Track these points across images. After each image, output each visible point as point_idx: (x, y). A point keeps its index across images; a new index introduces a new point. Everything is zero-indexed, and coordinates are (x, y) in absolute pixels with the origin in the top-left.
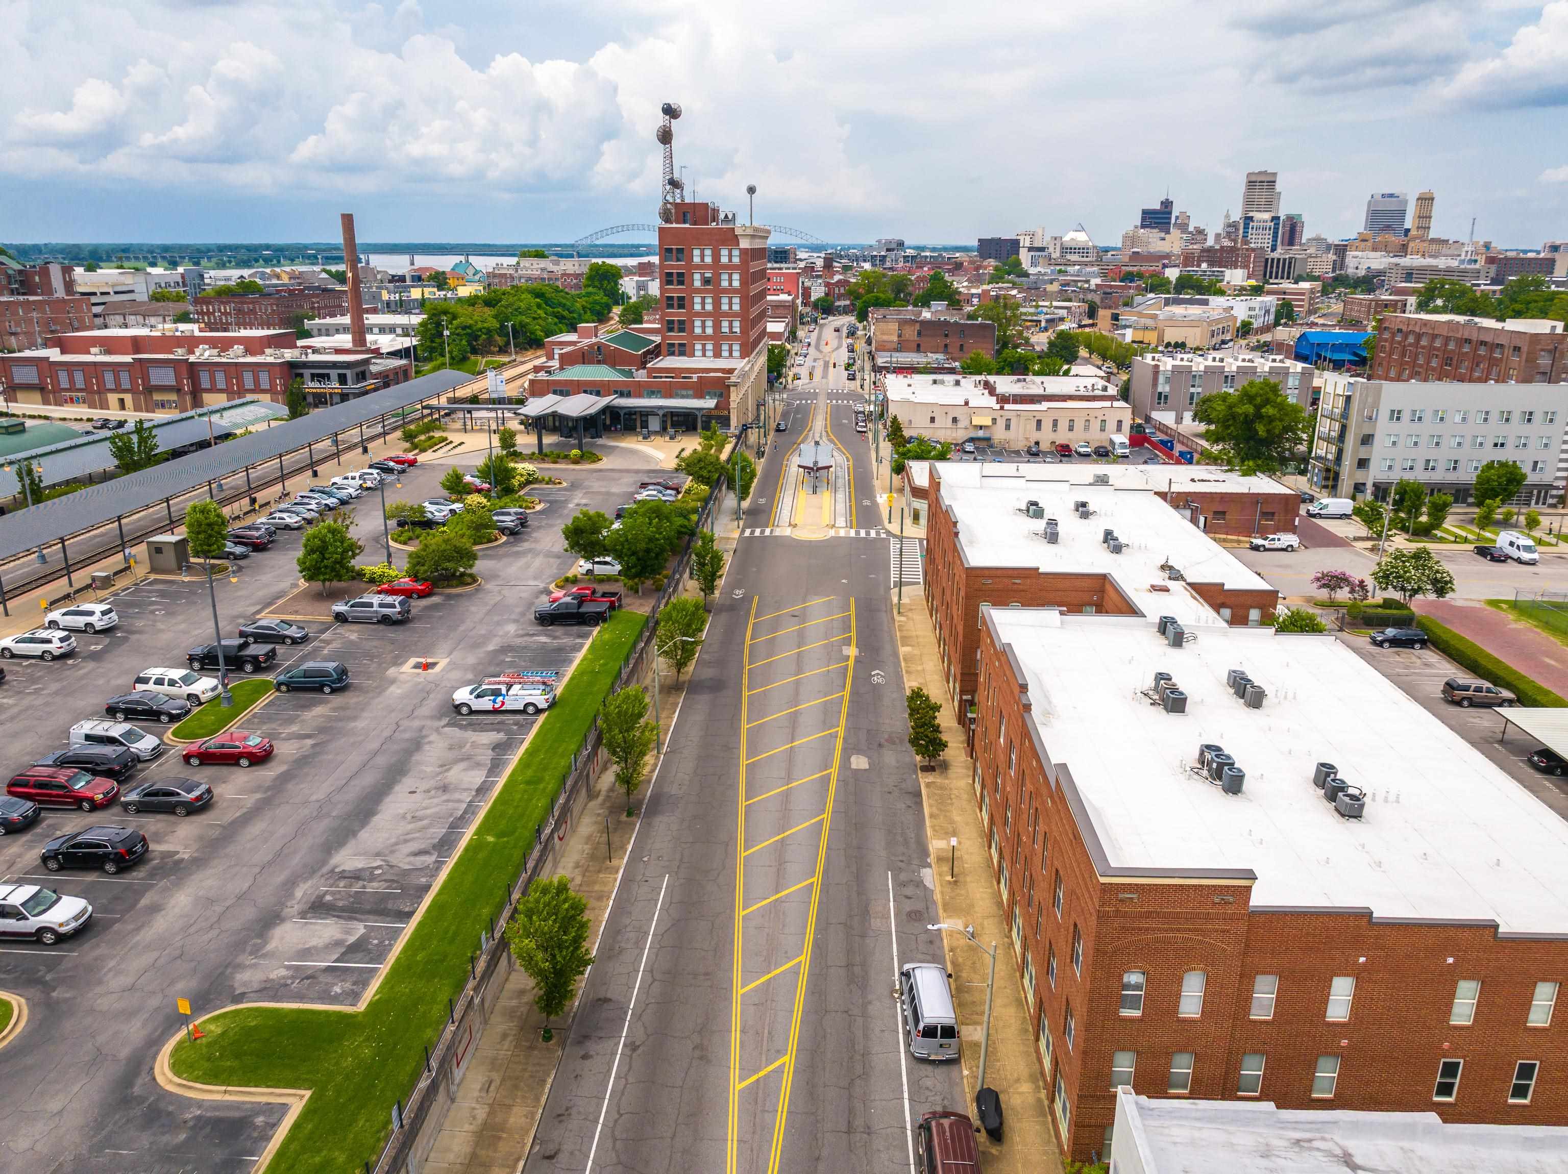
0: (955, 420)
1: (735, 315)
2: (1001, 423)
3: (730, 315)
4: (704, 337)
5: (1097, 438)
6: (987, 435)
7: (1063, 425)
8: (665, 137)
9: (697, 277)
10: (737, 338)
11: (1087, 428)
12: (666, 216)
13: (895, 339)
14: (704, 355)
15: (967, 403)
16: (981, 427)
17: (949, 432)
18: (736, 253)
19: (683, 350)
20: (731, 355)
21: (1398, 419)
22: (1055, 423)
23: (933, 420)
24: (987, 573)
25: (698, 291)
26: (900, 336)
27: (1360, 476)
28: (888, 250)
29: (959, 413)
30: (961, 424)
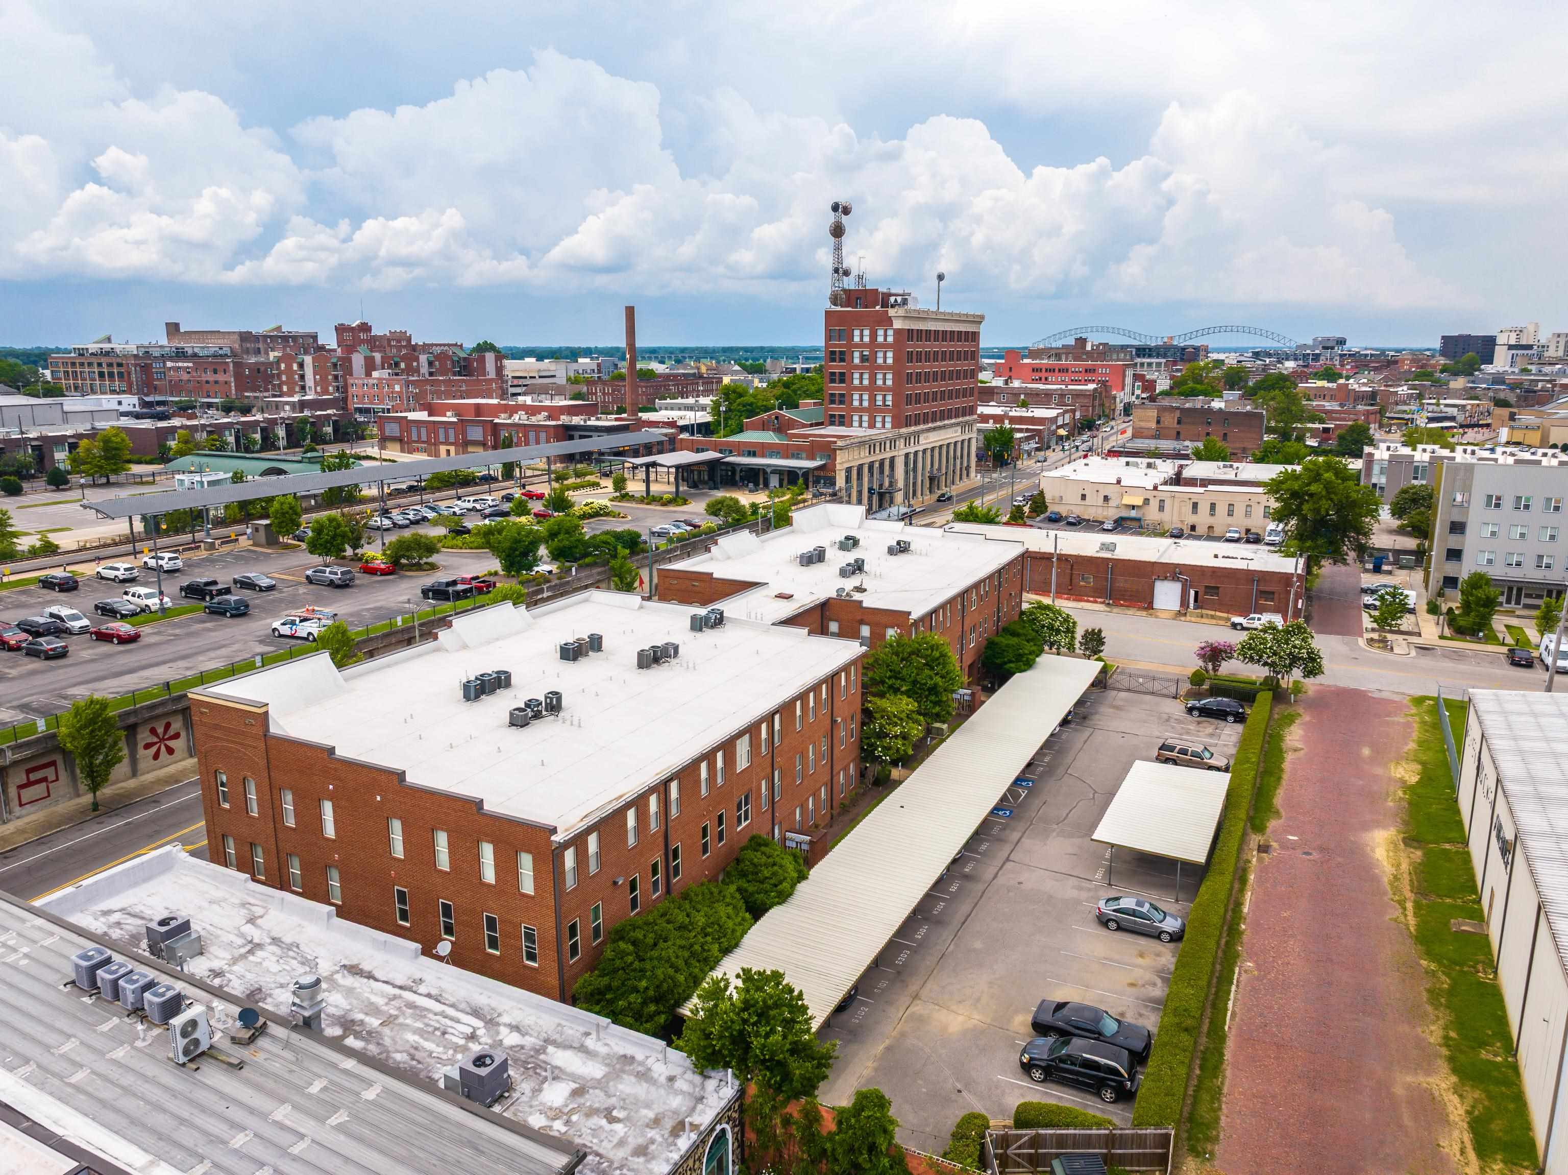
0: (1106, 498)
1: (888, 389)
2: (1154, 504)
3: (884, 389)
4: (861, 409)
5: (1240, 522)
6: (1138, 516)
7: (1222, 509)
8: (838, 231)
9: (857, 355)
10: (889, 411)
11: (1248, 514)
12: (835, 300)
13: (1153, 425)
14: (861, 426)
15: (1119, 482)
16: (1133, 507)
17: (1100, 510)
18: (890, 332)
19: (843, 421)
20: (884, 426)
21: (1497, 505)
22: (1213, 506)
23: (1084, 497)
24: (672, 574)
25: (857, 367)
26: (1158, 422)
27: (1450, 569)
28: (1325, 348)
29: (1111, 492)
30: (1112, 503)
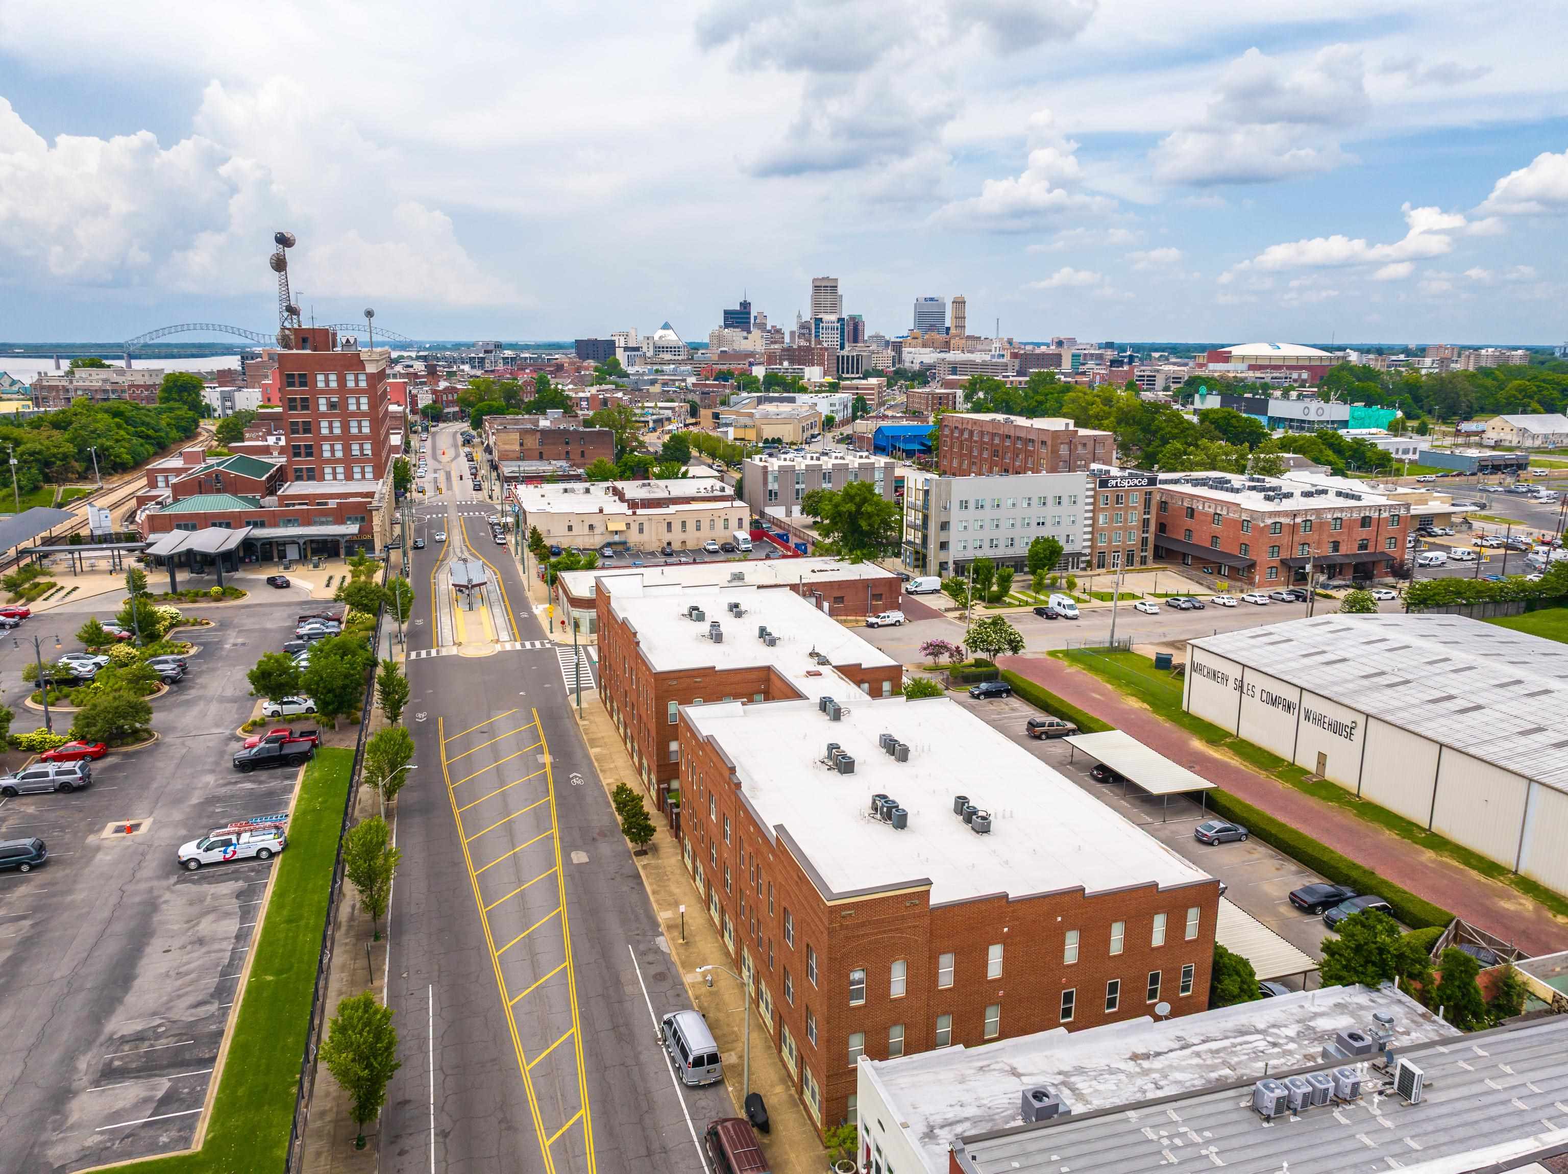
0: (591, 527)
1: (367, 438)
2: (635, 527)
3: (360, 438)
4: (333, 461)
5: (722, 535)
6: (623, 539)
7: (691, 526)
8: (279, 264)
9: (322, 401)
10: (368, 461)
11: (712, 527)
12: (285, 342)
13: (518, 448)
14: (335, 478)
15: (601, 511)
16: (616, 532)
17: (587, 539)
18: (362, 377)
19: (313, 475)
20: (363, 477)
21: (966, 507)
22: (684, 524)
23: (570, 528)
24: (672, 675)
25: (324, 415)
26: (521, 445)
27: (943, 556)
28: (486, 352)
29: (597, 521)
30: (597, 531)
